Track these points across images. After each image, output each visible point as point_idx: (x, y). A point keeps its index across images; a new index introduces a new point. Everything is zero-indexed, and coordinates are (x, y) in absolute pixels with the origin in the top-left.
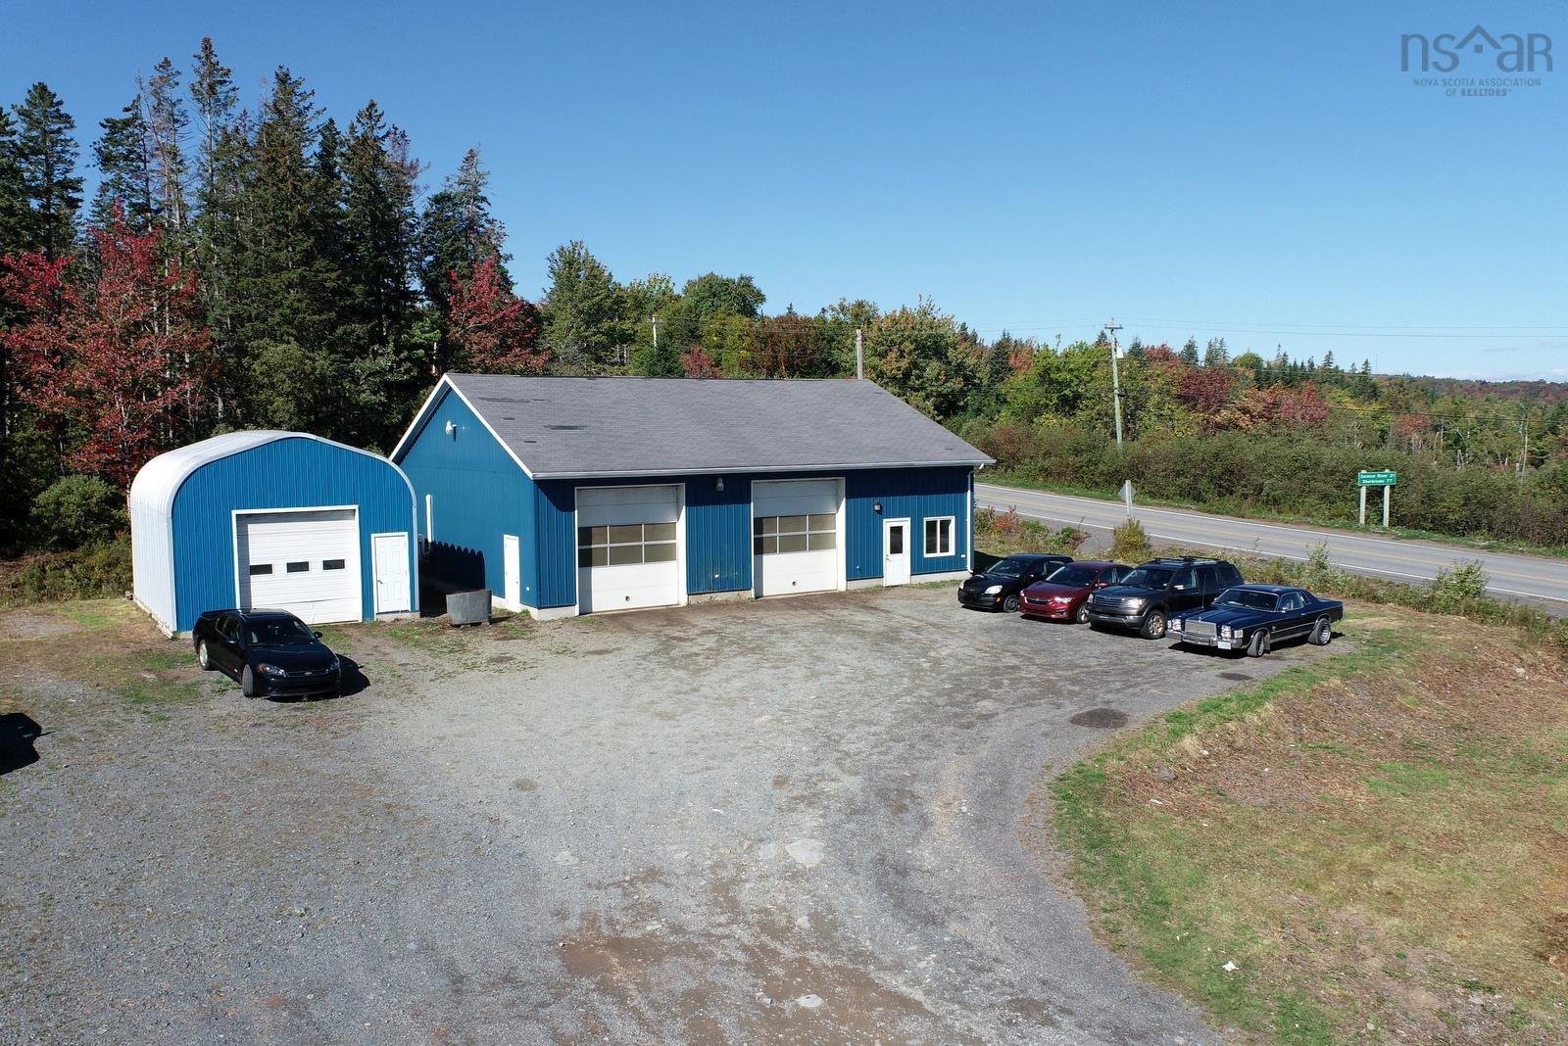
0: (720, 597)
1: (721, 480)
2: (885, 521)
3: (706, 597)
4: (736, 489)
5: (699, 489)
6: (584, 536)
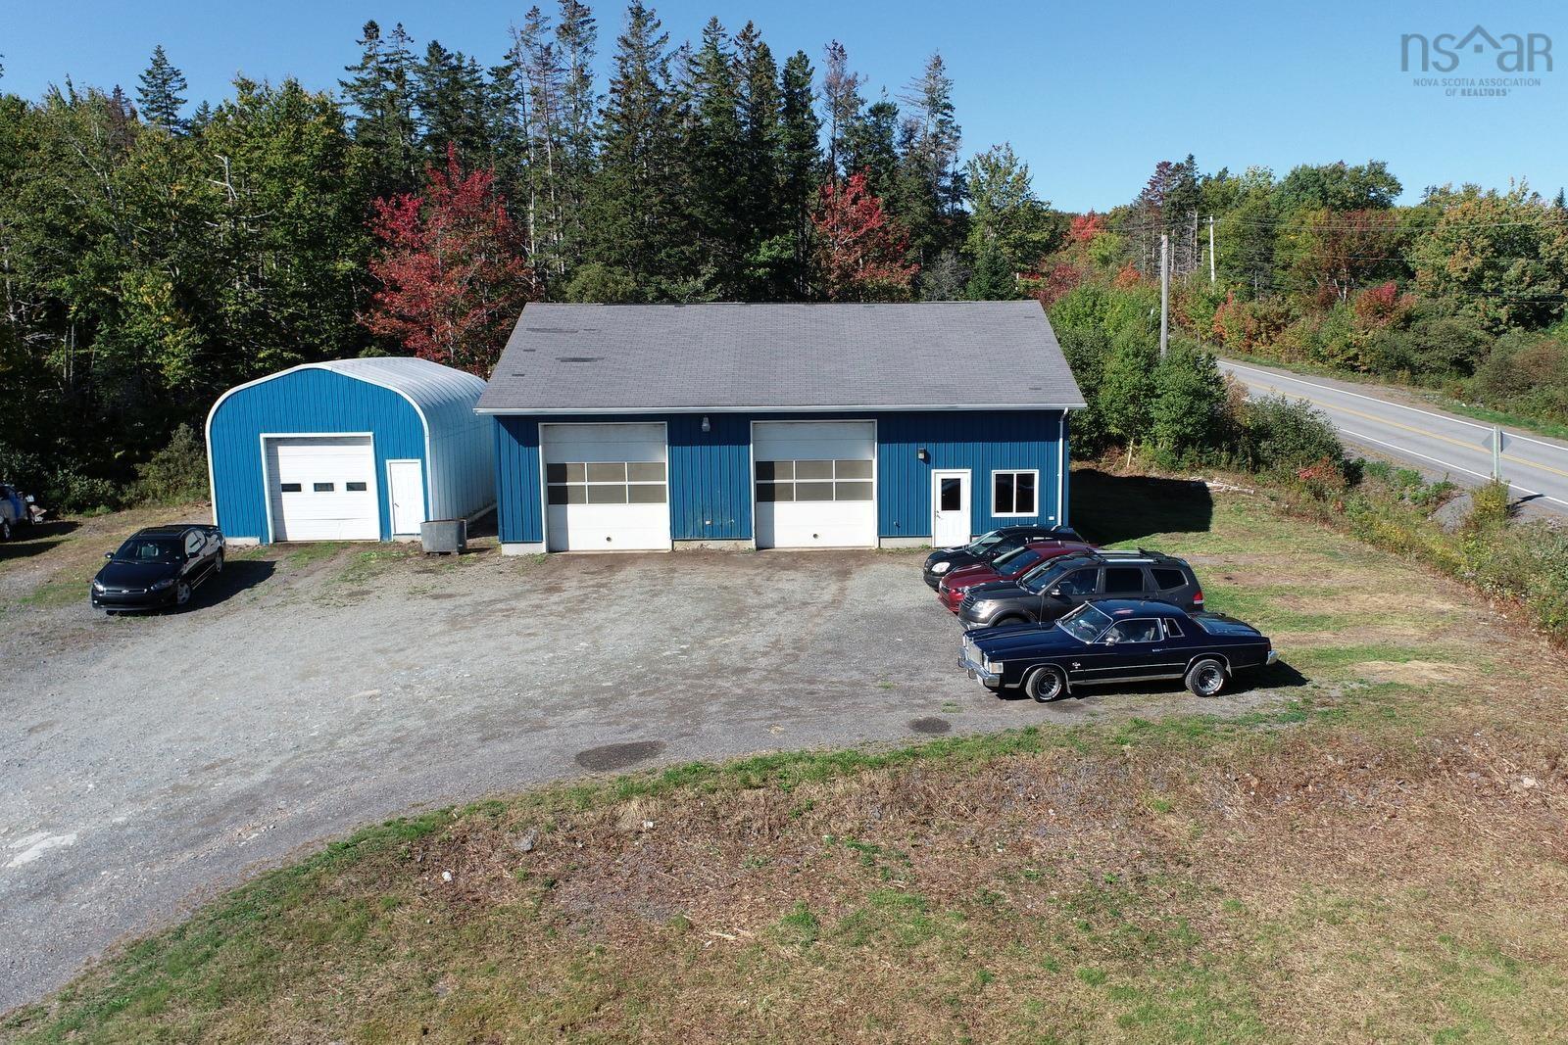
0: (712, 545)
1: (706, 419)
2: (933, 471)
3: (696, 545)
4: (732, 428)
5: (684, 429)
6: (557, 472)
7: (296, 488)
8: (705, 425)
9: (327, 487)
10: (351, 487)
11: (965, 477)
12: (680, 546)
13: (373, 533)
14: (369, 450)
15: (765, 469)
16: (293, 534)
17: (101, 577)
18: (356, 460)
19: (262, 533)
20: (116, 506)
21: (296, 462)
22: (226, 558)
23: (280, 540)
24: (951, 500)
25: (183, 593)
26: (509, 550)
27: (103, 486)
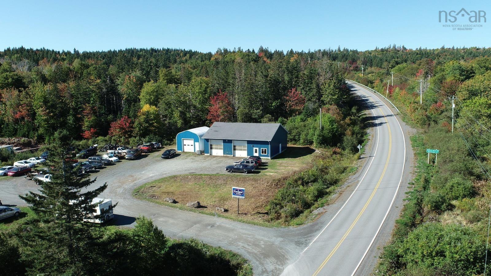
0: (228, 155)
2: (254, 148)
3: (226, 155)
4: (230, 141)
5: (225, 141)
6: (211, 145)
7: (185, 145)
8: (227, 141)
9: (188, 145)
10: (191, 145)
11: (258, 149)
12: (224, 155)
13: (194, 152)
14: (193, 141)
15: (234, 146)
16: (185, 151)
17: (162, 155)
18: (191, 142)
19: (182, 151)
20: (170, 145)
21: (186, 142)
22: (176, 153)
23: (184, 151)
24: (256, 152)
25: (170, 157)
26: (206, 154)
27: (169, 142)
